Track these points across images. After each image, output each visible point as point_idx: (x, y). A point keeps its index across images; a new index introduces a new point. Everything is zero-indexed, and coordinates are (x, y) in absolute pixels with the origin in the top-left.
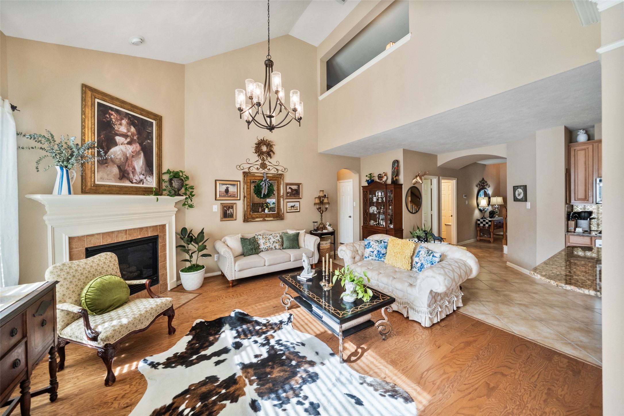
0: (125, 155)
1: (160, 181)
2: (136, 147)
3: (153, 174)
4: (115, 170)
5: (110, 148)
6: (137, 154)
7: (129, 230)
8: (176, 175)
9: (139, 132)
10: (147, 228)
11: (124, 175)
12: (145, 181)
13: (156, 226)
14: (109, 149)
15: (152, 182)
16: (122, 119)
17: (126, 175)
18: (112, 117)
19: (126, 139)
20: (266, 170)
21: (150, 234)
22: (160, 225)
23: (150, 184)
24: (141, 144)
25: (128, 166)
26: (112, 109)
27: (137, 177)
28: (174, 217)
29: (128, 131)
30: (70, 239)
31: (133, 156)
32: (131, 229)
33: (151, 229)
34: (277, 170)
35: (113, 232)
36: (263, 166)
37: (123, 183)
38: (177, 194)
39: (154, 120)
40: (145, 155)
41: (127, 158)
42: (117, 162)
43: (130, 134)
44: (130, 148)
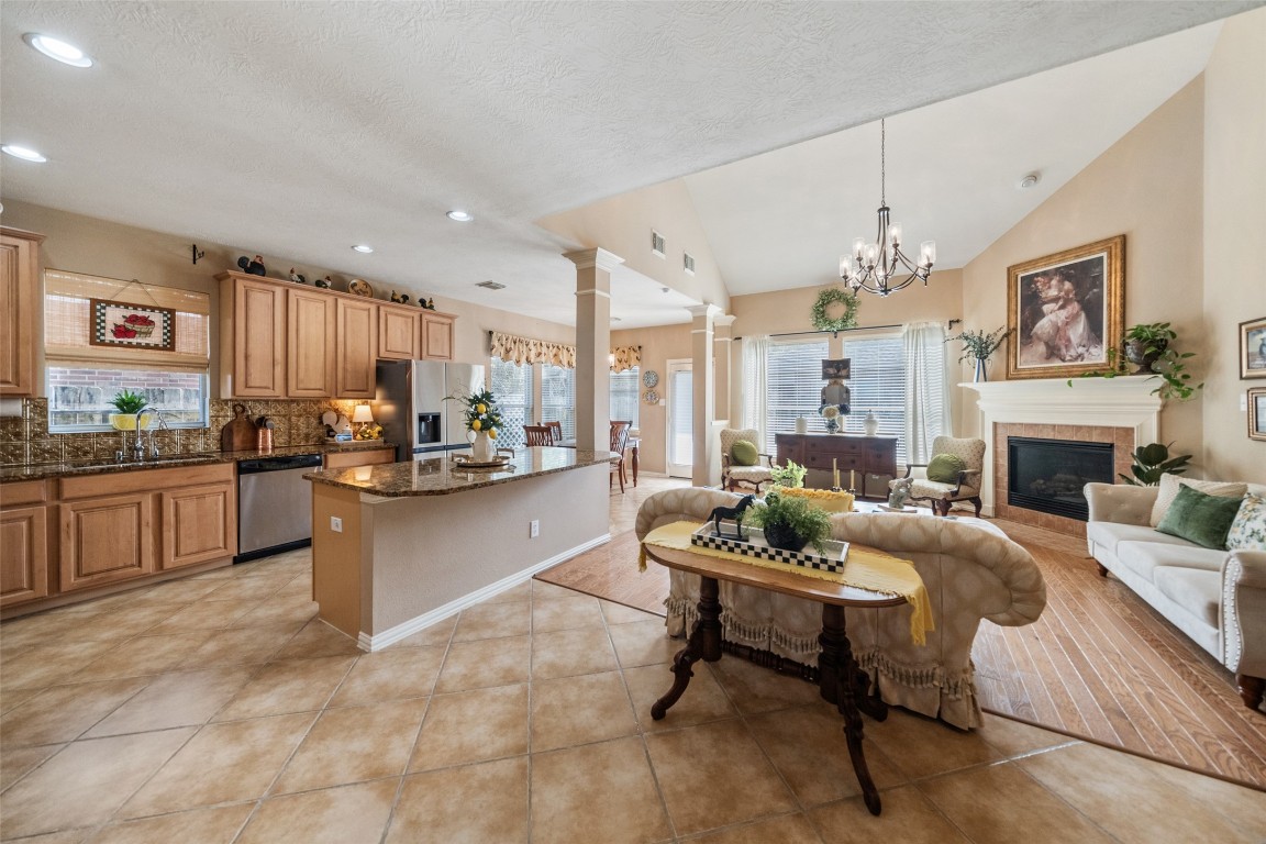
0: (1054, 324)
2: (1074, 307)
3: (1102, 341)
4: (1041, 348)
5: (1037, 323)
6: (1073, 319)
9: (1077, 285)
10: (1090, 427)
11: (1053, 352)
12: (1086, 355)
13: (1110, 428)
14: (1034, 324)
15: (1099, 355)
16: (1051, 279)
17: (1056, 352)
18: (1038, 284)
19: (1056, 303)
21: (1095, 438)
22: (1117, 428)
23: (1097, 359)
24: (1081, 302)
25: (1060, 339)
26: (1037, 275)
27: (1073, 353)
28: (1154, 414)
29: (1060, 291)
31: (1067, 324)
32: (1062, 426)
33: (1098, 431)
35: (1036, 425)
38: (1147, 367)
39: (1102, 251)
40: (1088, 316)
41: (1058, 329)
42: (1045, 337)
43: (1062, 294)
44: (1063, 314)
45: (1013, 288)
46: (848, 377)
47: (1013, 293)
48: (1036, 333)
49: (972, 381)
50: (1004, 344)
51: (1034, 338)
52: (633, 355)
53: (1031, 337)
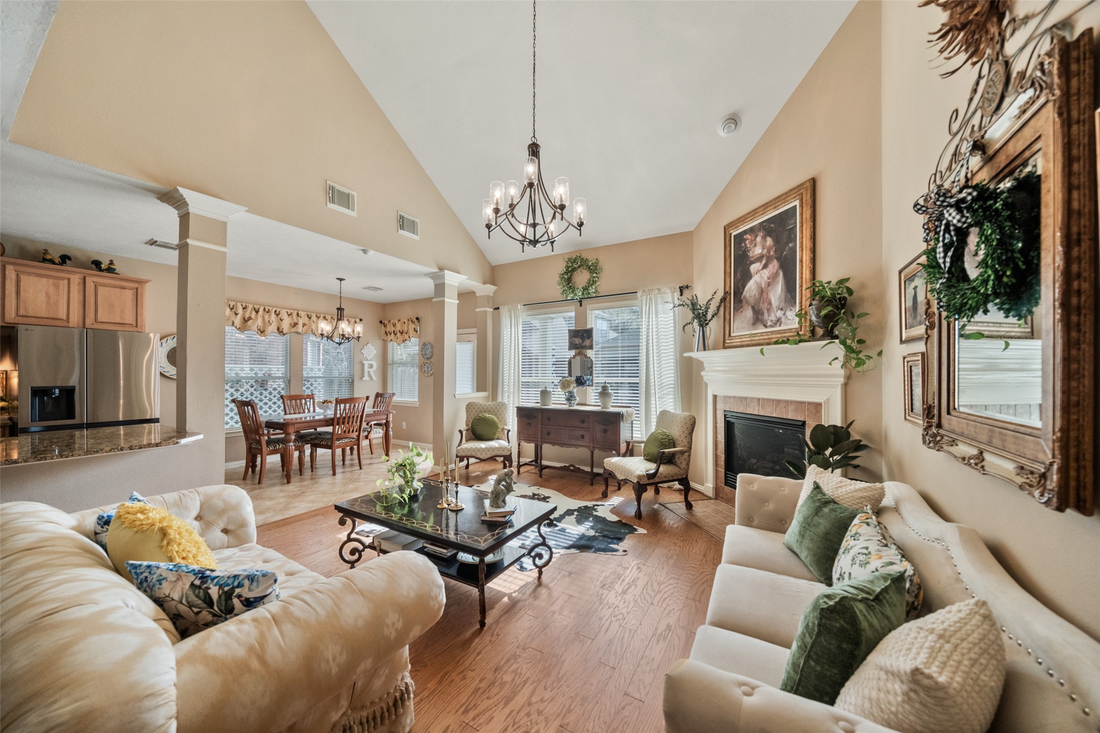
0: (759, 286)
2: (774, 265)
3: (795, 303)
4: (748, 313)
5: (745, 286)
6: (773, 279)
7: (762, 399)
10: (786, 402)
11: (758, 318)
12: (783, 320)
13: (803, 403)
14: (743, 287)
15: (794, 319)
16: (756, 236)
17: (760, 317)
19: (761, 262)
21: (791, 415)
22: (809, 403)
23: (791, 324)
24: (778, 258)
25: (763, 302)
26: (745, 232)
27: (773, 318)
29: (763, 248)
30: (715, 397)
31: (769, 284)
32: (764, 399)
33: (793, 406)
35: (746, 398)
37: (756, 329)
38: (828, 331)
39: (796, 198)
40: (784, 275)
41: (762, 291)
42: (752, 300)
43: (765, 251)
44: (766, 273)
45: (728, 248)
46: (591, 347)
47: (728, 254)
48: (745, 297)
49: (691, 350)
50: (721, 311)
51: (744, 302)
52: (412, 326)
53: (741, 301)
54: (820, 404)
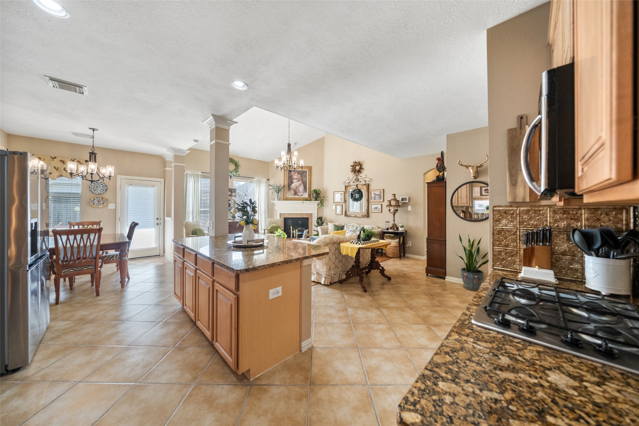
0: (296, 186)
1: (310, 195)
2: (301, 182)
3: (307, 192)
4: (293, 192)
6: (301, 185)
8: (315, 191)
9: (301, 176)
10: (304, 214)
11: (296, 193)
12: (303, 195)
13: (308, 214)
14: (291, 185)
15: (306, 195)
16: (296, 173)
18: (292, 174)
19: (297, 180)
20: (358, 182)
21: (305, 217)
22: (310, 214)
24: (302, 181)
25: (298, 190)
27: (300, 194)
28: (316, 210)
29: (298, 177)
30: (280, 214)
31: (299, 186)
32: (297, 214)
33: (306, 215)
34: (365, 181)
35: (292, 214)
36: (357, 180)
38: (316, 200)
39: (307, 169)
40: (304, 185)
41: (297, 187)
42: (294, 189)
44: (298, 183)
45: (286, 173)
46: (235, 196)
47: (285, 175)
49: (274, 200)
50: (283, 190)
53: (290, 188)
54: (312, 214)
